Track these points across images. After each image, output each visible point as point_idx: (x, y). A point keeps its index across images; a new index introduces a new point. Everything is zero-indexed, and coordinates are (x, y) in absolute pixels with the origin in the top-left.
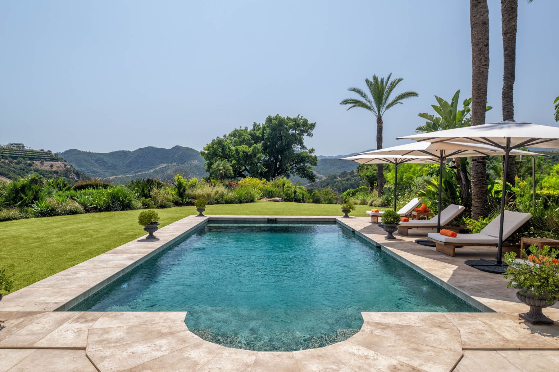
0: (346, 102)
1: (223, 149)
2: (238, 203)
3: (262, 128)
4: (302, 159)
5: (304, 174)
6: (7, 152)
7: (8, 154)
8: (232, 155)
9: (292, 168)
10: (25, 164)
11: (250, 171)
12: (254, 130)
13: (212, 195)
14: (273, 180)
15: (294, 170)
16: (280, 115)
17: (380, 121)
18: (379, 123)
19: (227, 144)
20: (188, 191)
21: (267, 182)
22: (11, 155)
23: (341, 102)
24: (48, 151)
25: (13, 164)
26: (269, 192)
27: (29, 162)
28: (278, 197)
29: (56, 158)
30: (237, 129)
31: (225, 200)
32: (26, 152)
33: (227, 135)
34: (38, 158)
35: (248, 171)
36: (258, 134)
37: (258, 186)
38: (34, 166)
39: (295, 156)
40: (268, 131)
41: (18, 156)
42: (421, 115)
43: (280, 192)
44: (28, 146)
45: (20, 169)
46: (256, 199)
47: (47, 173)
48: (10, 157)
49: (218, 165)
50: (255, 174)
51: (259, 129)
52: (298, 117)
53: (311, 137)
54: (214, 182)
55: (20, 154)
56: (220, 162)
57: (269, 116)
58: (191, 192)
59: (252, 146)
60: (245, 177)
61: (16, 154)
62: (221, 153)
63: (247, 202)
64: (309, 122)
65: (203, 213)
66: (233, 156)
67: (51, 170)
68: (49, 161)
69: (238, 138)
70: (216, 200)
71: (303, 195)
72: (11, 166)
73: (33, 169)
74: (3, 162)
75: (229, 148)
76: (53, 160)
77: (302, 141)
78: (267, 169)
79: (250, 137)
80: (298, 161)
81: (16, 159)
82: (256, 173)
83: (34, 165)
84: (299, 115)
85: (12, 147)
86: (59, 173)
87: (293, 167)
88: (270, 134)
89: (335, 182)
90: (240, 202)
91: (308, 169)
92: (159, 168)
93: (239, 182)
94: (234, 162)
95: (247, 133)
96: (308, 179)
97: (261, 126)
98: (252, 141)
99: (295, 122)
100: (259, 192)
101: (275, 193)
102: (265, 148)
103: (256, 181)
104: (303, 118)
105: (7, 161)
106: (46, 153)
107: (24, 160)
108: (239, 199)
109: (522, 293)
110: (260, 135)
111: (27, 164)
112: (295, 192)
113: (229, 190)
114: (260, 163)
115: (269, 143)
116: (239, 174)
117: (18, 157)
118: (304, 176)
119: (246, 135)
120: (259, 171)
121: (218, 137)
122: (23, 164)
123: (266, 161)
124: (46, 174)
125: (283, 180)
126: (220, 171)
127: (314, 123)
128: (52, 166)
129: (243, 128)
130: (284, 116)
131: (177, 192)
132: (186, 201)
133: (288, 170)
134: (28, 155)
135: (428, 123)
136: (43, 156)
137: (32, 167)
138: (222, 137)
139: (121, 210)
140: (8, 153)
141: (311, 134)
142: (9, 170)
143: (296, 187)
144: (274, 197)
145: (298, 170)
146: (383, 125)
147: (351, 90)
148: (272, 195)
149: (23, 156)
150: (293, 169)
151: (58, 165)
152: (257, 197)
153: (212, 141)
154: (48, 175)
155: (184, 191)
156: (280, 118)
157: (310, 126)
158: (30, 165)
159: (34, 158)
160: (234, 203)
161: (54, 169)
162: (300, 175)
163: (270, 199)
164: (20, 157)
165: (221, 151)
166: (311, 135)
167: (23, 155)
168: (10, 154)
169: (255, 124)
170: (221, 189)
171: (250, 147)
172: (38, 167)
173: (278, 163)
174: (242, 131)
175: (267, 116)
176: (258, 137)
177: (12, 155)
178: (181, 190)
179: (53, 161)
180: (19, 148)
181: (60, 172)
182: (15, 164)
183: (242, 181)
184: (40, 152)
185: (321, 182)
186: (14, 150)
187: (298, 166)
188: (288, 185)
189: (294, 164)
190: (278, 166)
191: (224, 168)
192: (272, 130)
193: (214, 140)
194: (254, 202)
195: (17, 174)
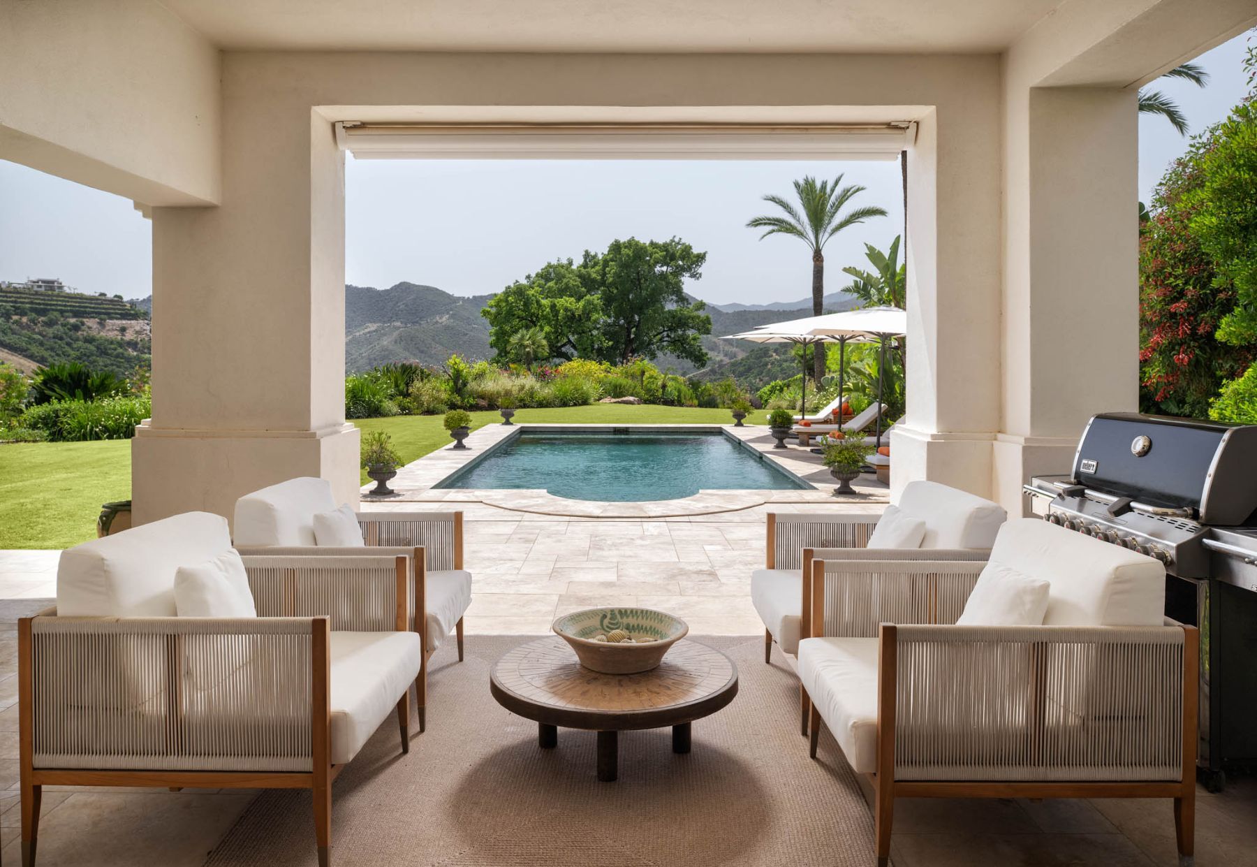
0: (756, 223)
1: (526, 304)
2: (560, 407)
3: (601, 262)
4: (679, 322)
5: (684, 350)
6: (25, 298)
7: (27, 303)
8: (543, 316)
9: (661, 340)
10: (65, 326)
11: (579, 347)
12: (585, 266)
13: (514, 392)
14: (622, 363)
15: (665, 343)
16: (636, 239)
17: (818, 257)
18: (817, 260)
19: (533, 295)
20: (472, 385)
21: (613, 368)
22: (34, 306)
23: (748, 223)
24: (116, 296)
25: (39, 325)
26: (616, 387)
27: (73, 321)
28: (632, 395)
29: (132, 312)
30: (552, 264)
31: (537, 401)
32: (67, 299)
33: (533, 275)
34: (93, 312)
35: (574, 347)
36: (594, 275)
37: (595, 375)
38: (83, 331)
39: (666, 317)
40: (613, 269)
41: (49, 307)
42: (845, 270)
43: (635, 387)
44: (71, 286)
45: (54, 338)
46: (592, 400)
47: (113, 346)
48: (32, 310)
49: (522, 338)
50: (587, 352)
51: (596, 264)
52: (672, 241)
53: (698, 279)
54: (516, 369)
55: (55, 303)
56: (525, 332)
57: (616, 241)
58: (476, 387)
59: (583, 298)
60: (569, 359)
61: (43, 304)
62: (523, 311)
63: (575, 405)
64: (695, 251)
65: (511, 420)
66: (545, 317)
67: (122, 339)
68: (117, 319)
69: (556, 284)
70: (522, 400)
71: (679, 391)
72: (34, 329)
73: (81, 337)
74: (16, 322)
75: (538, 302)
76: (126, 316)
77: (680, 287)
78: (611, 343)
79: (578, 282)
80: (672, 326)
81: (45, 316)
82: (589, 349)
83: (83, 328)
84: (674, 237)
85: (36, 289)
86: (139, 346)
87: (663, 337)
88: (617, 275)
89: (766, 364)
90: (564, 404)
91: (692, 342)
92: (361, 333)
93: (560, 368)
94: (547, 329)
95: (572, 271)
96: (692, 361)
97: (600, 257)
98: (583, 289)
99: (667, 251)
100: (597, 386)
101: (626, 388)
102: (608, 300)
103: (592, 366)
104: (683, 241)
105: (25, 320)
106: (111, 301)
107: (63, 316)
108: (562, 399)
109: (837, 469)
110: (599, 278)
111: (69, 326)
112: (664, 386)
113: (543, 383)
114: (598, 329)
115: (615, 291)
116: (558, 353)
117: (48, 310)
118: (684, 354)
119: (570, 278)
120: (596, 346)
121: (517, 281)
122: (60, 327)
123: (609, 325)
124: (110, 349)
125: (641, 364)
126: (525, 348)
127: (702, 252)
128: (123, 330)
129: (564, 262)
130: (644, 239)
131: (452, 387)
132: (468, 402)
133: (653, 344)
134: (70, 306)
135: (856, 282)
136: (104, 309)
137: (80, 333)
138: (524, 282)
139: (367, 417)
140: (26, 300)
141: (697, 274)
142: (31, 340)
143: (665, 377)
144: (625, 396)
145: (673, 342)
146: (825, 264)
147: (768, 199)
148: (620, 393)
149: (59, 308)
150: (664, 341)
151: (138, 328)
152: (593, 395)
153: (504, 289)
154: (115, 349)
155: (465, 384)
156: (637, 244)
157: (695, 259)
158: (76, 328)
159: (85, 312)
160: (553, 407)
161: (129, 336)
162: (678, 352)
163: (617, 400)
164: (53, 310)
165: (521, 307)
166: (698, 276)
167: (60, 305)
168: (32, 303)
169: (587, 254)
170: (528, 381)
171: (578, 300)
172: (94, 333)
173: (634, 329)
174: (562, 267)
175: (612, 241)
176: (594, 281)
177: (37, 306)
178: (458, 383)
179: (125, 319)
180: (51, 290)
181: (140, 343)
182: (42, 326)
183: (566, 367)
184: (97, 299)
185: (733, 365)
186: (41, 295)
187: (672, 336)
188: (652, 373)
189: (664, 331)
190: (632, 336)
191: (533, 344)
192: (620, 267)
193: (509, 287)
194: (588, 404)
195: (47, 349)
